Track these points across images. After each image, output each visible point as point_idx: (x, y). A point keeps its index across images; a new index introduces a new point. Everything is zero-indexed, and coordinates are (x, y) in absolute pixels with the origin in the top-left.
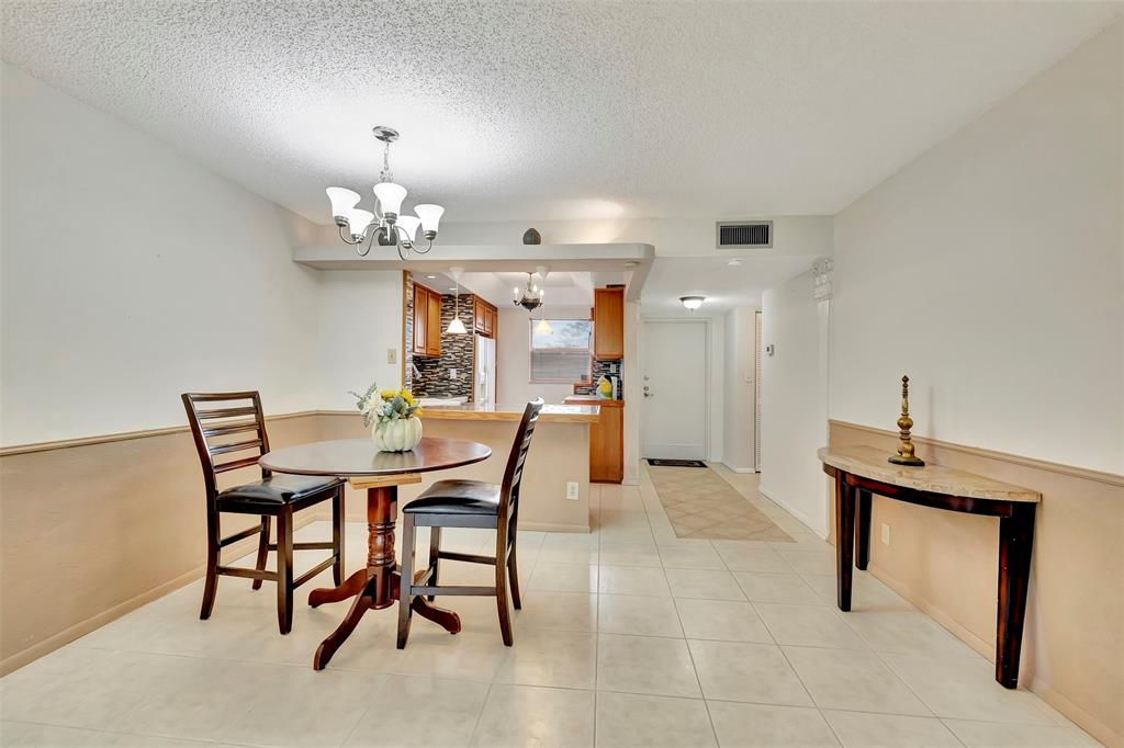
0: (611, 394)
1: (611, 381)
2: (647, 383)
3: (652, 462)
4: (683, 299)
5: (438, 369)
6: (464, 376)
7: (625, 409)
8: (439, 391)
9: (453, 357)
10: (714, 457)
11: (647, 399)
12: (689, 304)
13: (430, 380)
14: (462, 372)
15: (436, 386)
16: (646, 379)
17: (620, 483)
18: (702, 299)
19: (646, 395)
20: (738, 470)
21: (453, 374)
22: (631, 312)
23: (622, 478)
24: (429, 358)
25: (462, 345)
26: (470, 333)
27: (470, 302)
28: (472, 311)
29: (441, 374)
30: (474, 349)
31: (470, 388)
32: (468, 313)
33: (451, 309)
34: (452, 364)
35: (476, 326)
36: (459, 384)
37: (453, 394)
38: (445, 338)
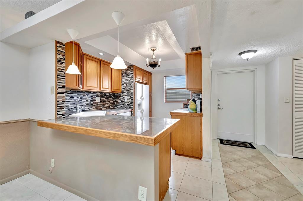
0: (196, 109)
1: (195, 103)
2: (219, 103)
3: (222, 141)
4: (240, 54)
5: (121, 98)
6: (130, 100)
7: (203, 118)
8: (122, 107)
9: (126, 93)
10: (259, 142)
11: (219, 110)
12: (244, 56)
13: (118, 102)
14: (129, 99)
15: (120, 104)
16: (219, 101)
17: (200, 159)
18: (255, 51)
19: (219, 108)
20: (279, 155)
21: (126, 99)
22: (206, 63)
23: (202, 157)
24: (114, 93)
25: (129, 87)
26: (132, 82)
27: (132, 69)
28: (133, 72)
29: (122, 100)
30: (134, 89)
31: (133, 106)
32: (132, 73)
33: (126, 72)
34: (126, 96)
35: (135, 79)
36: (128, 104)
37: (126, 108)
38: (123, 85)
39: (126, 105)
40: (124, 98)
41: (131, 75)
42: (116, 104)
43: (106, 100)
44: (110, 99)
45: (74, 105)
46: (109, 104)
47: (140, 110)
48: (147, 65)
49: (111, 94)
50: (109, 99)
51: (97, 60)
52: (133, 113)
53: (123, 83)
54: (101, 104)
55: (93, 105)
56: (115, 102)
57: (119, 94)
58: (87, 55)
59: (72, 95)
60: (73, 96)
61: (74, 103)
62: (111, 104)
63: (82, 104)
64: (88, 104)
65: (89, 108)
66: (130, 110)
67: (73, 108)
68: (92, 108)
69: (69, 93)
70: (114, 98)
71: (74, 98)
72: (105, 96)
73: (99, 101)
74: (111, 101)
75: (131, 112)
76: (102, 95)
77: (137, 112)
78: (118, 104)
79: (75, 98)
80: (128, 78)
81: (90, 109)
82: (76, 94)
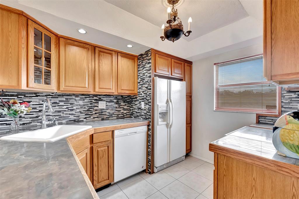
5: (137, 102)
8: (138, 116)
9: (143, 95)
13: (134, 109)
14: (146, 104)
15: (137, 113)
21: (143, 105)
24: (130, 96)
25: (146, 86)
26: (150, 77)
27: (149, 55)
28: (150, 61)
29: (138, 105)
30: (152, 88)
31: (150, 115)
32: (149, 63)
33: (142, 63)
34: (142, 99)
35: (155, 72)
36: (145, 112)
37: (143, 119)
38: (139, 83)
39: (143, 114)
40: (140, 103)
41: (148, 66)
42: (132, 111)
43: (117, 105)
44: (124, 104)
45: (59, 114)
46: (122, 111)
47: (165, 123)
48: (162, 37)
49: (126, 98)
50: (122, 104)
51: (87, 46)
52: (150, 127)
53: (140, 79)
54: (107, 111)
55: (94, 113)
56: (132, 109)
57: (135, 97)
58: (66, 38)
59: (55, 100)
60: (58, 101)
61: (59, 112)
62: (125, 112)
63: (73, 112)
64: (84, 112)
65: (85, 118)
66: (146, 122)
67: (58, 117)
68: (92, 117)
69: (51, 97)
70: (130, 103)
71: (59, 104)
72: (115, 101)
73: (105, 107)
74: (125, 107)
75: (148, 126)
76: (108, 99)
77: (158, 126)
78: (134, 111)
79: (61, 104)
80: (145, 72)
81: (87, 118)
82: (62, 99)
